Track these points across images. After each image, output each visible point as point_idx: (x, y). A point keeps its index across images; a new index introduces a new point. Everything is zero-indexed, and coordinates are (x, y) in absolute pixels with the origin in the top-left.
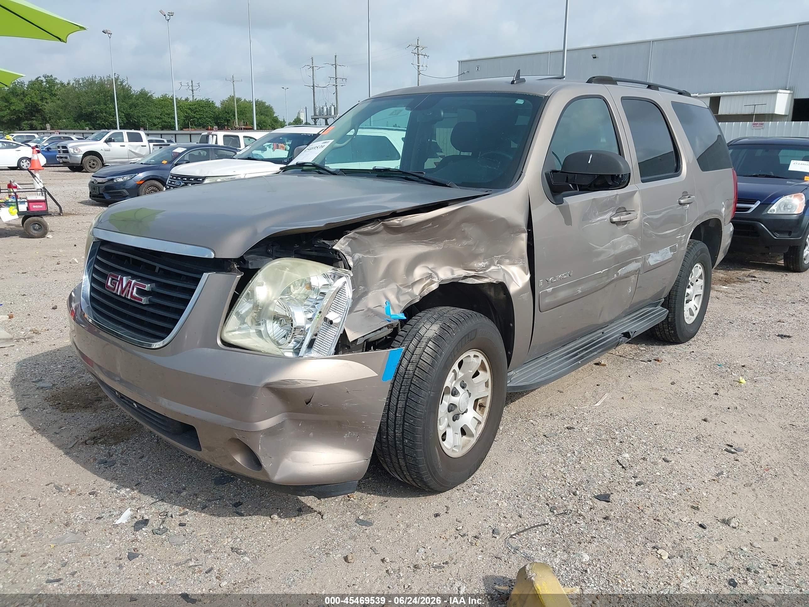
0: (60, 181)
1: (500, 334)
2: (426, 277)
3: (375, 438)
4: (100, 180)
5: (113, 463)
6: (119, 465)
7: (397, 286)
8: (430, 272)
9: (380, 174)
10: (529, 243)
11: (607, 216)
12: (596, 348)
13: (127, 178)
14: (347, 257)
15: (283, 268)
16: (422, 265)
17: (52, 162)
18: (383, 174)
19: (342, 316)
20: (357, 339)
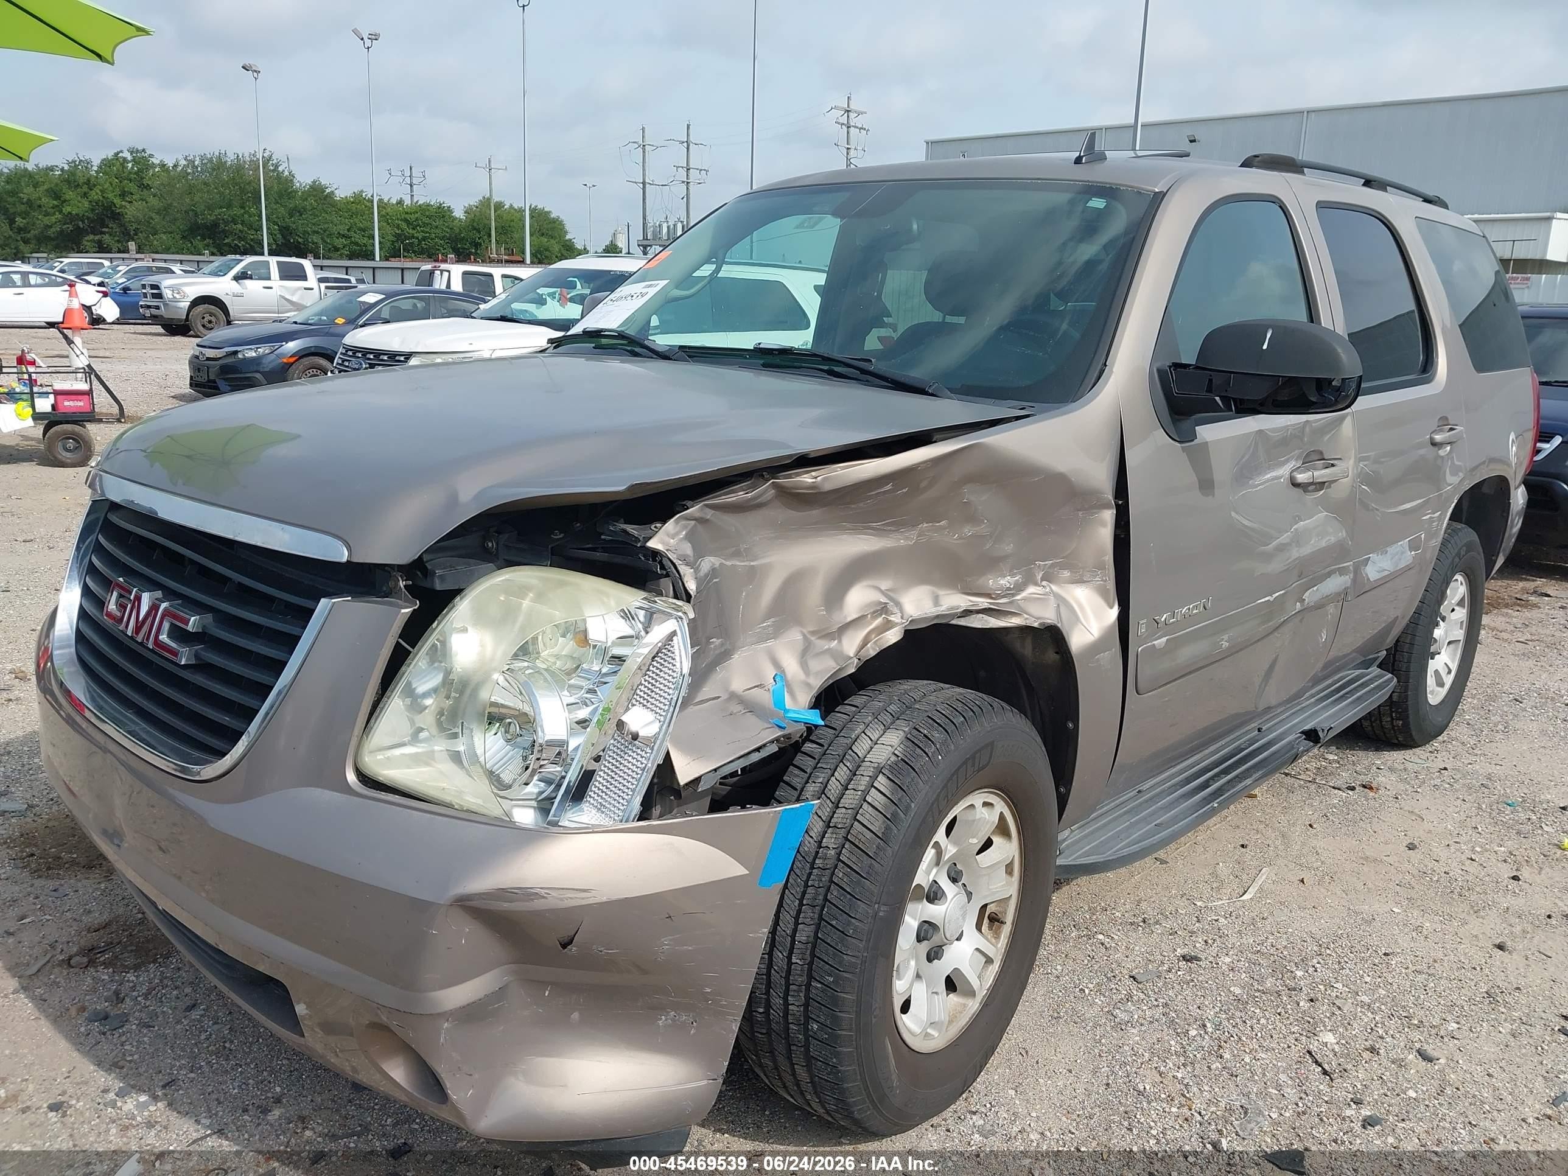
0: (141, 353)
1: (1044, 749)
2: (874, 612)
3: (735, 1028)
4: (210, 353)
5: (124, 1019)
6: (134, 1027)
7: (804, 636)
8: (883, 600)
9: (769, 359)
10: (1118, 532)
11: (1284, 471)
12: (1247, 770)
13: (263, 350)
14: (683, 569)
15: (522, 591)
16: (865, 583)
17: (130, 314)
18: (777, 360)
19: (662, 719)
20: (700, 777)
